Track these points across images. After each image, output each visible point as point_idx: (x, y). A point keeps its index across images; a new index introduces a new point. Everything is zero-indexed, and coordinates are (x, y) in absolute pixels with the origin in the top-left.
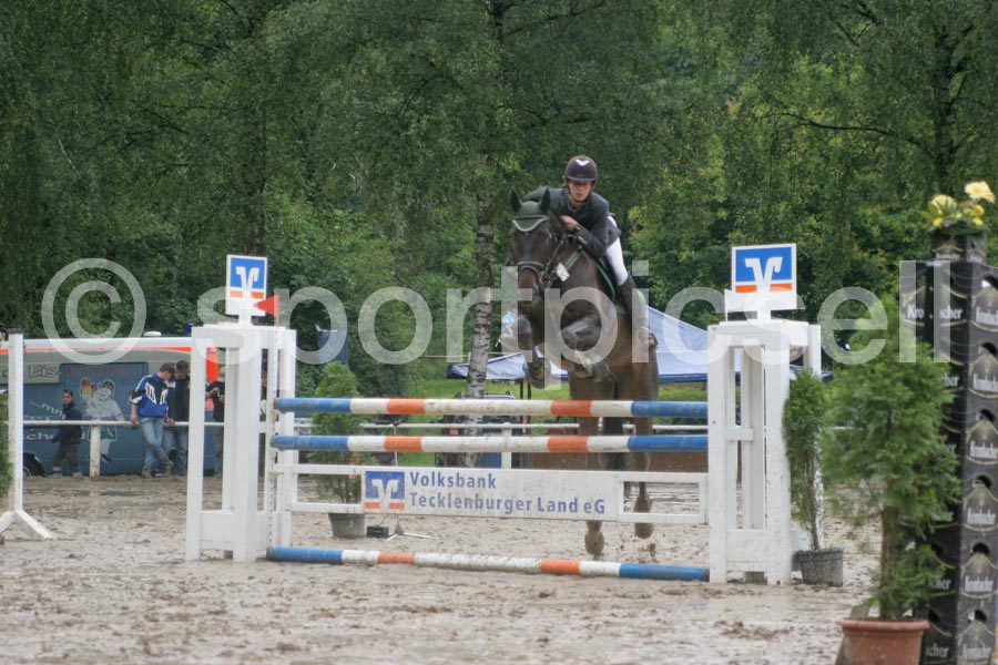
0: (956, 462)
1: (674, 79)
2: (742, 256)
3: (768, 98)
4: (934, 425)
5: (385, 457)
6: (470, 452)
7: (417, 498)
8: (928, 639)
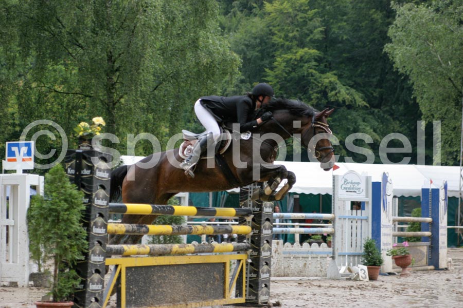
0: (86, 235)
2: (10, 146)
3: (37, 80)
4: (77, 219)
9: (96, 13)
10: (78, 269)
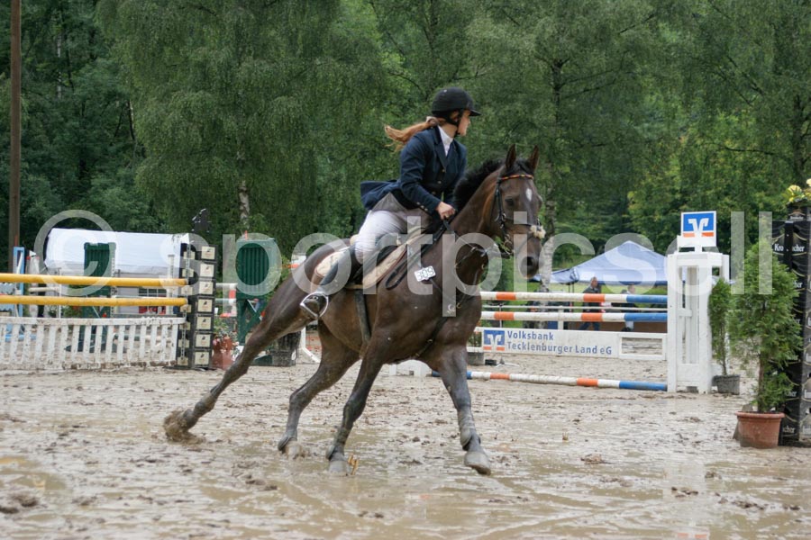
0: (800, 329)
1: (653, 124)
2: (687, 217)
3: (703, 135)
4: (789, 309)
5: (495, 323)
6: (541, 321)
7: (511, 345)
8: (783, 423)
9: (779, 47)
10: (790, 372)
